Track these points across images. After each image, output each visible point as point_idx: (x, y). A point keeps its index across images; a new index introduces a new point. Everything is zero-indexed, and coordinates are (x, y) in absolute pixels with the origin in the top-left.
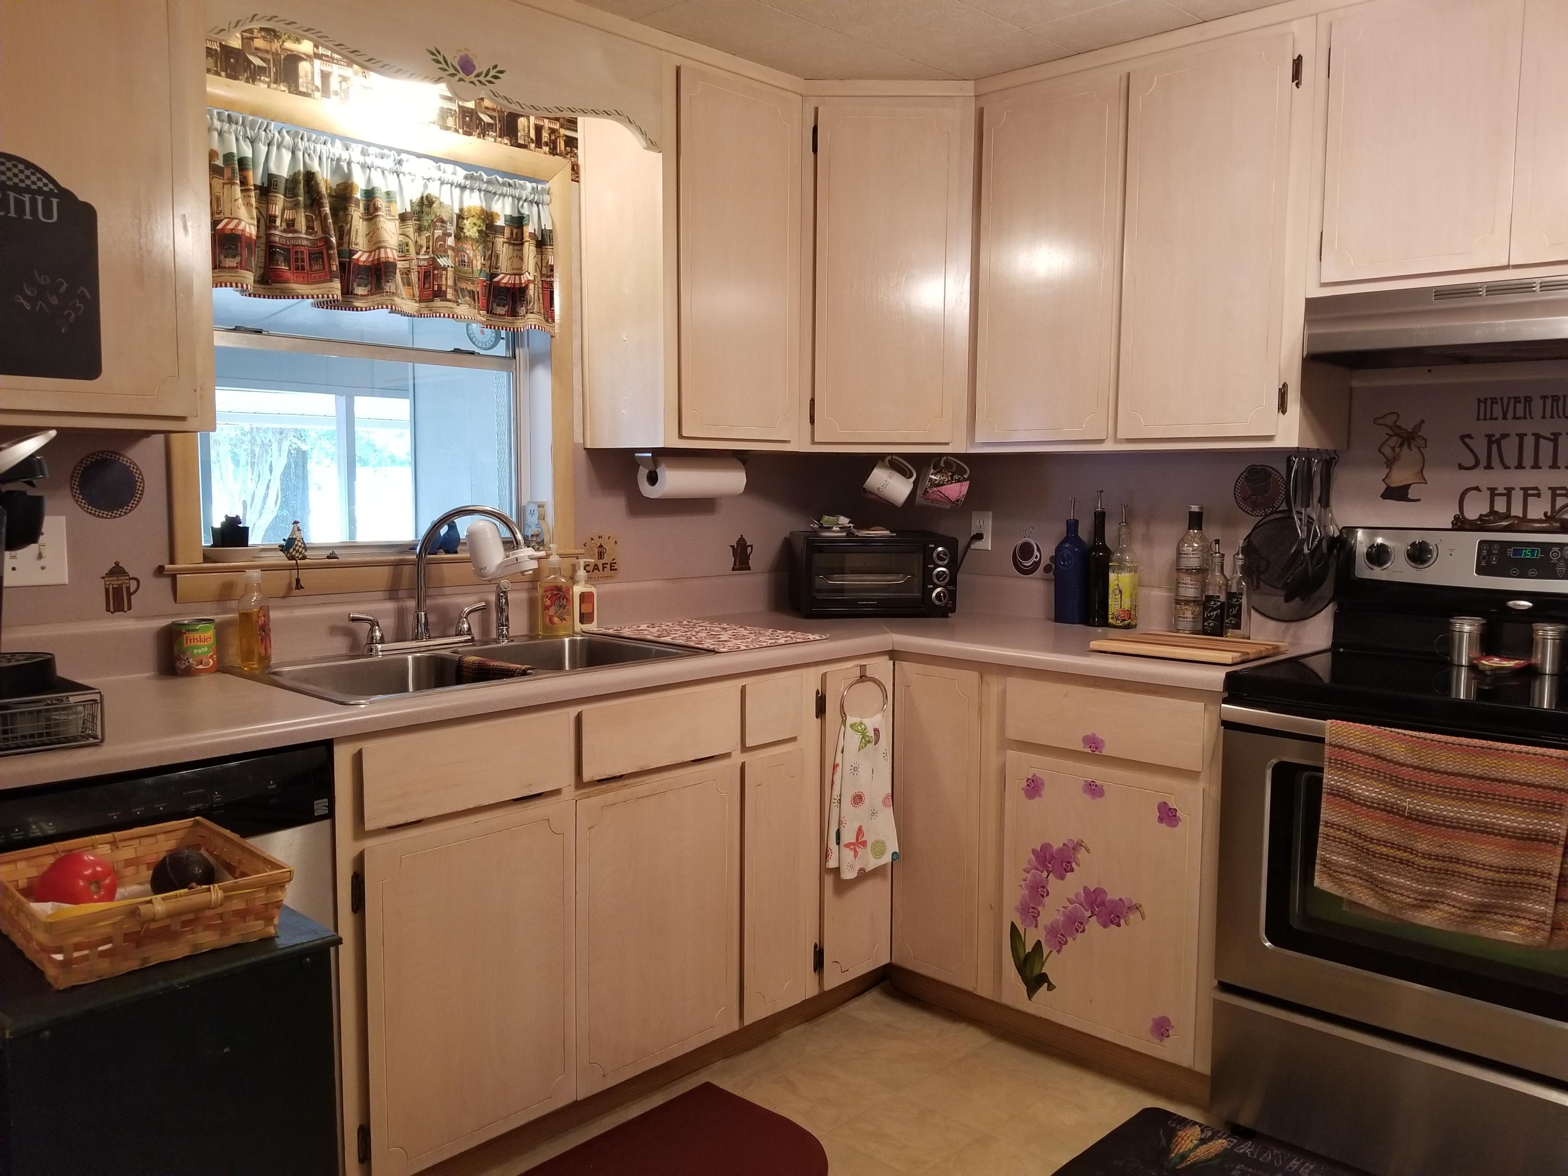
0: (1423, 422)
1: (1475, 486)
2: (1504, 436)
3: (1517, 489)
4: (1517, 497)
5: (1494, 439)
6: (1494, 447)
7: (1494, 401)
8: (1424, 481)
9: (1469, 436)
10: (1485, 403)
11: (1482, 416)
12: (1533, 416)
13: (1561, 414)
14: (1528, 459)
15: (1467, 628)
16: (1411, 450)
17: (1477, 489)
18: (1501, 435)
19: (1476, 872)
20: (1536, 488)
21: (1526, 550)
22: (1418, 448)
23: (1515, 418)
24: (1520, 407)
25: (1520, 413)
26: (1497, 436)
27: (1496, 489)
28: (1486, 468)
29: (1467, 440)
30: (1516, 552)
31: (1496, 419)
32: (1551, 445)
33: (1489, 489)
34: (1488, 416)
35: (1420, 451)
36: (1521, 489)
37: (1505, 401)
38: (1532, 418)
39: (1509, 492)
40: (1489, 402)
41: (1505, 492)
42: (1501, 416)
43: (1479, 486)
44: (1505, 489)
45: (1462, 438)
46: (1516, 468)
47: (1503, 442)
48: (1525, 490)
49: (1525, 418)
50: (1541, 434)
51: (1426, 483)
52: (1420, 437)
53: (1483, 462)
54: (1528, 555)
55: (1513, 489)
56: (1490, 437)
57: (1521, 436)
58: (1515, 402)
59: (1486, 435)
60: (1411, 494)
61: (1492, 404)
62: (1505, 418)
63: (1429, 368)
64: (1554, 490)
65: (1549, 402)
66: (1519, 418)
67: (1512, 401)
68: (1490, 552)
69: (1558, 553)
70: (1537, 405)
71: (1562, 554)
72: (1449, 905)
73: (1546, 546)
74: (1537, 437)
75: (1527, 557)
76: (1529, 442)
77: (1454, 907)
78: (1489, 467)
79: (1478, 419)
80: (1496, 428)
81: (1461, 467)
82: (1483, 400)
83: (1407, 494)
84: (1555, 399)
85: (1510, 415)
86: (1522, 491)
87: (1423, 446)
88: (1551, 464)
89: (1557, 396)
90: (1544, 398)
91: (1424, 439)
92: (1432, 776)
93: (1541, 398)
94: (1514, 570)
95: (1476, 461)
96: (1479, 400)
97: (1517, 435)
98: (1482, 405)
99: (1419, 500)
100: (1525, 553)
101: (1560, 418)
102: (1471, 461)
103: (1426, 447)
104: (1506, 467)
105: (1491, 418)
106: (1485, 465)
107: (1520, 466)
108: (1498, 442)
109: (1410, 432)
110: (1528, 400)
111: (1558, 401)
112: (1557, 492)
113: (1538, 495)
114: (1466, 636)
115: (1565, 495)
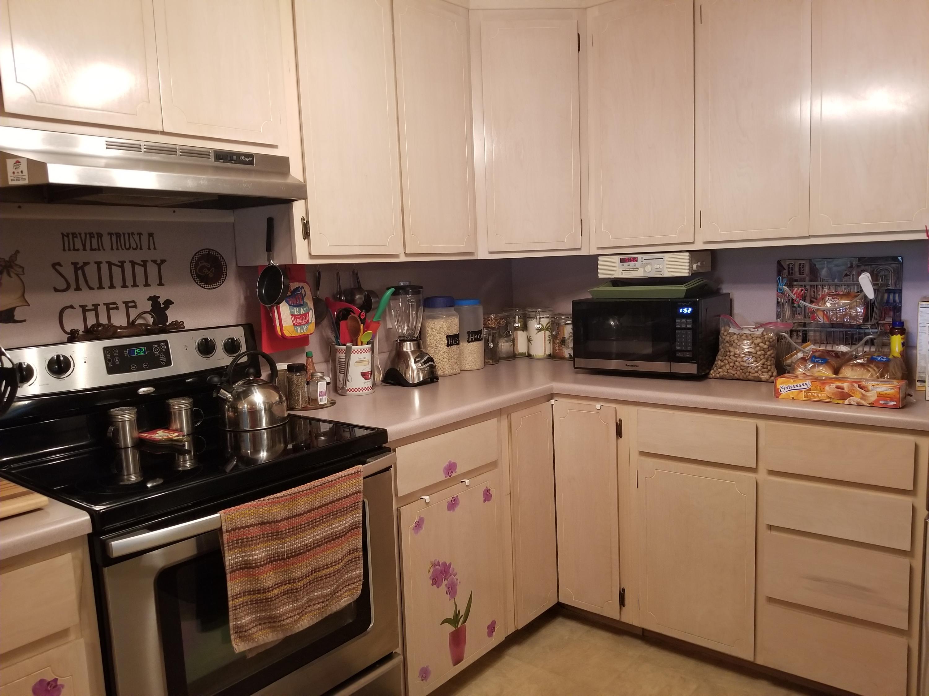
0: (17, 252)
1: (69, 305)
2: (86, 264)
3: (102, 305)
4: (102, 310)
5: (78, 266)
6: (80, 272)
7: (74, 235)
8: (27, 304)
9: (59, 264)
10: (68, 236)
11: (67, 248)
12: (105, 248)
13: (123, 247)
14: (106, 282)
15: (127, 417)
16: (11, 277)
17: (71, 307)
18: (84, 262)
19: (326, 571)
20: (114, 303)
21: (136, 349)
22: (17, 275)
23: (92, 249)
24: (94, 241)
25: (95, 246)
26: (81, 264)
27: (86, 306)
28: (75, 290)
29: (57, 267)
30: (131, 352)
31: (78, 250)
32: (120, 269)
33: (80, 306)
34: (72, 248)
35: (19, 277)
36: (104, 304)
37: (83, 236)
38: (104, 250)
39: (96, 308)
40: (71, 236)
41: (93, 307)
42: (81, 248)
43: (73, 305)
44: (93, 305)
45: (54, 265)
46: (98, 288)
47: (85, 268)
48: (107, 305)
49: (99, 249)
50: (112, 262)
51: (29, 305)
52: (18, 265)
53: (73, 285)
54: (139, 353)
55: (99, 305)
56: (75, 264)
57: (98, 264)
58: (91, 237)
59: (72, 263)
60: (18, 315)
61: (73, 237)
62: (84, 249)
63: (19, 204)
64: (126, 303)
65: (114, 237)
66: (95, 250)
67: (88, 236)
68: (112, 356)
69: (158, 349)
70: (106, 240)
71: (160, 349)
72: (314, 605)
73: (149, 345)
74: (110, 264)
75: (139, 354)
76: (104, 268)
77: (318, 604)
78: (78, 289)
79: (64, 250)
80: (80, 257)
81: (56, 290)
82: (66, 234)
83: (14, 316)
84: (118, 235)
85: (88, 247)
86: (105, 306)
87: (21, 273)
88: (122, 285)
89: (119, 233)
90: (110, 234)
91: (21, 267)
92: (298, 519)
93: (108, 235)
94: (133, 366)
95: (67, 284)
96: (63, 235)
97: (96, 263)
98: (66, 238)
99: (25, 321)
100: (137, 352)
101: (123, 250)
102: (64, 286)
103: (24, 274)
104: (91, 288)
105: (75, 250)
106: (75, 287)
107: (101, 287)
108: (82, 268)
109: (7, 261)
110: (100, 235)
111: (120, 237)
112: (129, 305)
113: (117, 308)
114: (127, 424)
115: (136, 307)
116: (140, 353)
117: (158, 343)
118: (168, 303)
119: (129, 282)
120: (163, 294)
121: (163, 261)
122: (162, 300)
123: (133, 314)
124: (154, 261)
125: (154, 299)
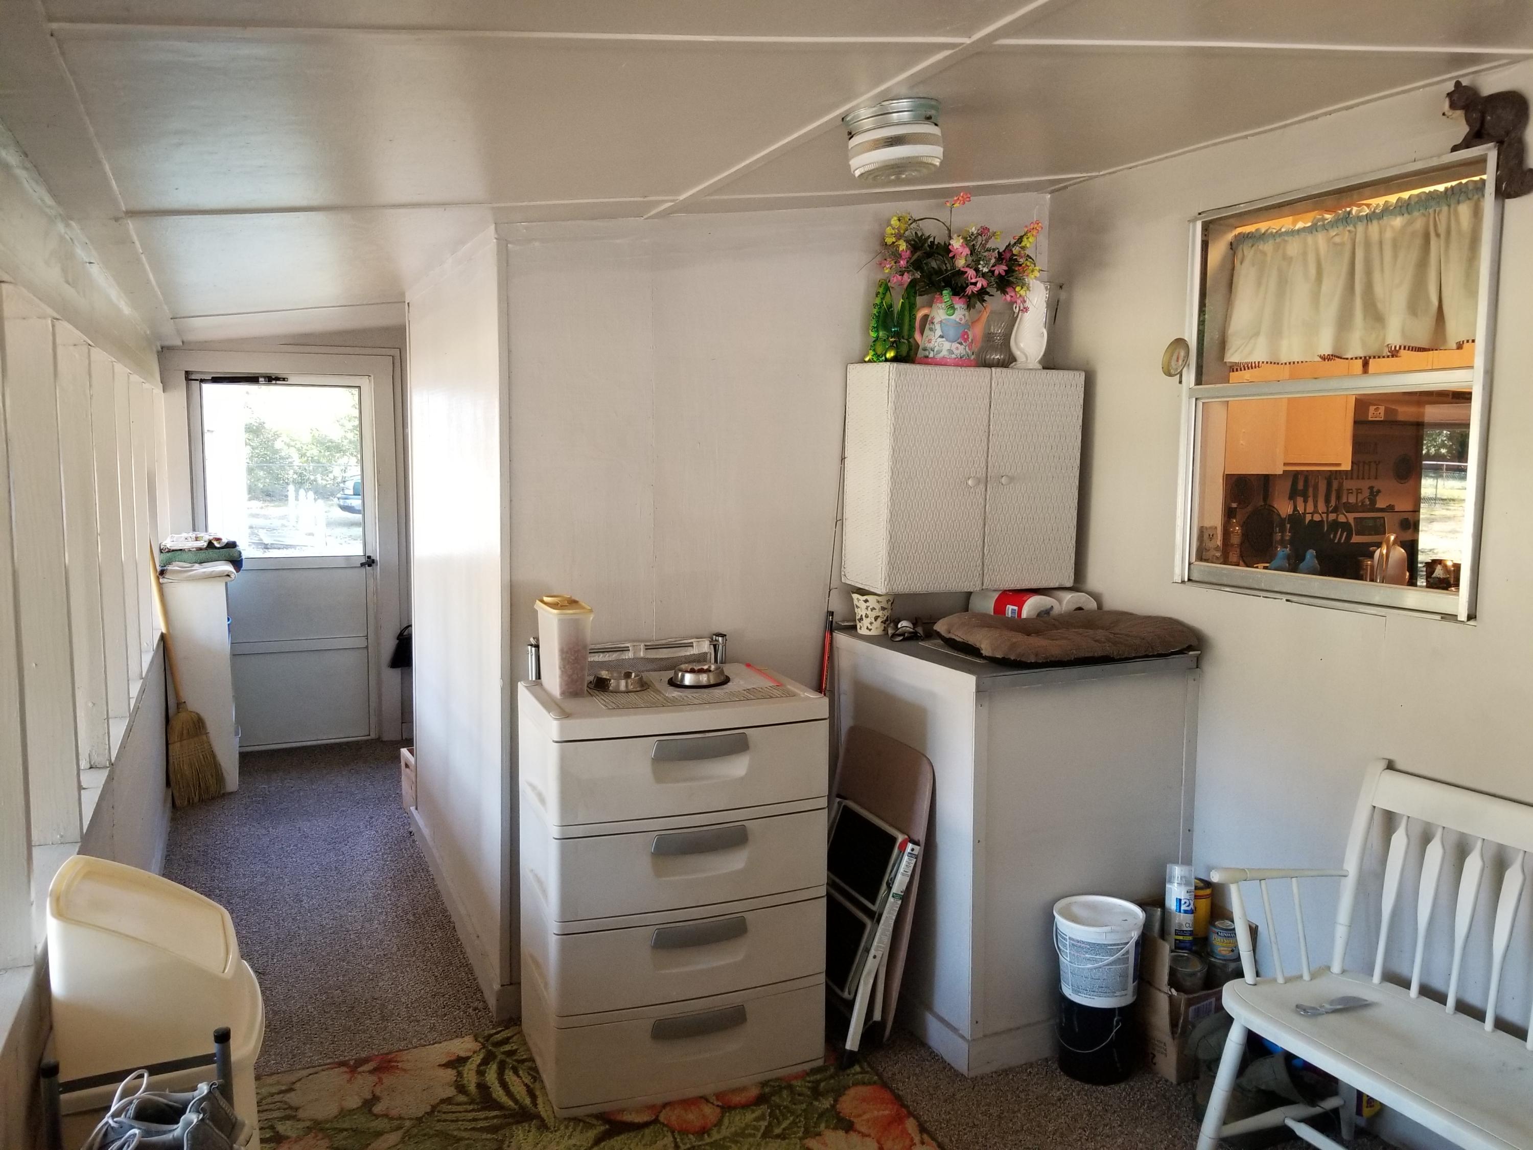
112: (1359, 491)
113: (1352, 493)
114: (1369, 567)
115: (1361, 493)
116: (1371, 523)
117: (1379, 518)
118: (1379, 491)
119: (1361, 477)
120: (1377, 485)
121: (1379, 462)
122: (1375, 490)
123: (1360, 497)
124: (1375, 462)
125: (1371, 488)
